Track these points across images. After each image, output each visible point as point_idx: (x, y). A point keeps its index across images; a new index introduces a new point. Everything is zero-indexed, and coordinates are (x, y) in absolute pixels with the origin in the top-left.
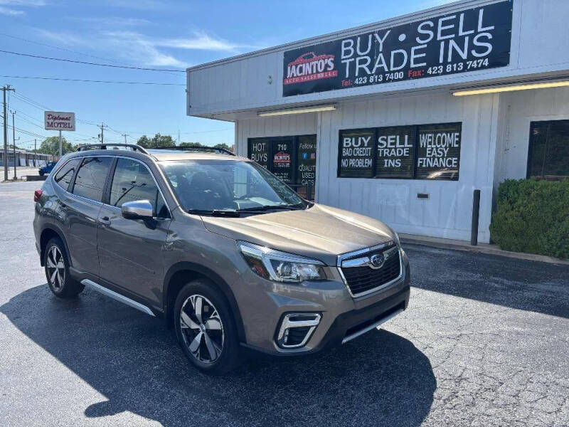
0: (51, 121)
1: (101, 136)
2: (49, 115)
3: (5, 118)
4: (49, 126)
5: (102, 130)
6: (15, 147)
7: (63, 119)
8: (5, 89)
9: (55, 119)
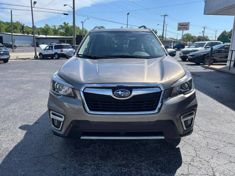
0: (180, 27)
1: (203, 32)
2: (180, 24)
3: (164, 27)
4: (179, 29)
5: (204, 29)
6: (165, 38)
7: (185, 25)
8: (165, 16)
9: (182, 26)
